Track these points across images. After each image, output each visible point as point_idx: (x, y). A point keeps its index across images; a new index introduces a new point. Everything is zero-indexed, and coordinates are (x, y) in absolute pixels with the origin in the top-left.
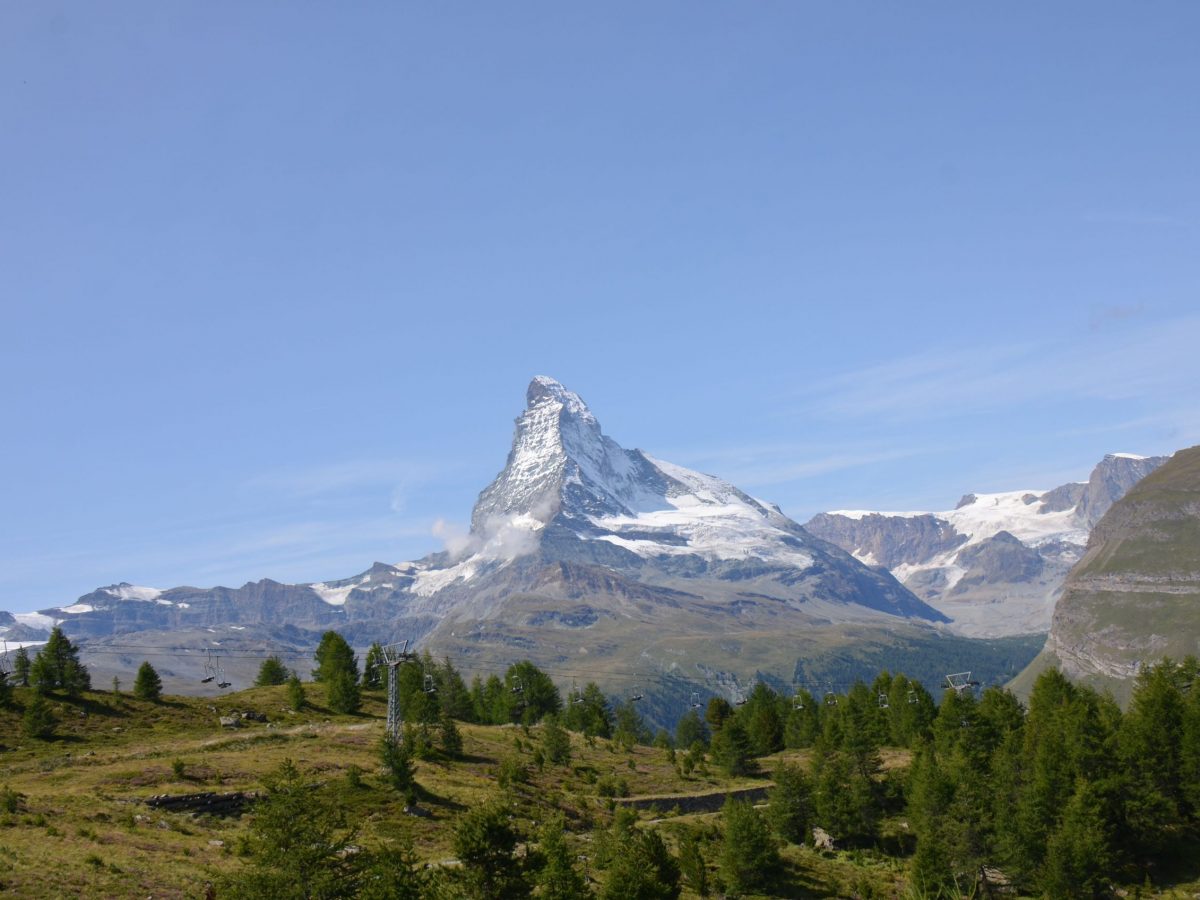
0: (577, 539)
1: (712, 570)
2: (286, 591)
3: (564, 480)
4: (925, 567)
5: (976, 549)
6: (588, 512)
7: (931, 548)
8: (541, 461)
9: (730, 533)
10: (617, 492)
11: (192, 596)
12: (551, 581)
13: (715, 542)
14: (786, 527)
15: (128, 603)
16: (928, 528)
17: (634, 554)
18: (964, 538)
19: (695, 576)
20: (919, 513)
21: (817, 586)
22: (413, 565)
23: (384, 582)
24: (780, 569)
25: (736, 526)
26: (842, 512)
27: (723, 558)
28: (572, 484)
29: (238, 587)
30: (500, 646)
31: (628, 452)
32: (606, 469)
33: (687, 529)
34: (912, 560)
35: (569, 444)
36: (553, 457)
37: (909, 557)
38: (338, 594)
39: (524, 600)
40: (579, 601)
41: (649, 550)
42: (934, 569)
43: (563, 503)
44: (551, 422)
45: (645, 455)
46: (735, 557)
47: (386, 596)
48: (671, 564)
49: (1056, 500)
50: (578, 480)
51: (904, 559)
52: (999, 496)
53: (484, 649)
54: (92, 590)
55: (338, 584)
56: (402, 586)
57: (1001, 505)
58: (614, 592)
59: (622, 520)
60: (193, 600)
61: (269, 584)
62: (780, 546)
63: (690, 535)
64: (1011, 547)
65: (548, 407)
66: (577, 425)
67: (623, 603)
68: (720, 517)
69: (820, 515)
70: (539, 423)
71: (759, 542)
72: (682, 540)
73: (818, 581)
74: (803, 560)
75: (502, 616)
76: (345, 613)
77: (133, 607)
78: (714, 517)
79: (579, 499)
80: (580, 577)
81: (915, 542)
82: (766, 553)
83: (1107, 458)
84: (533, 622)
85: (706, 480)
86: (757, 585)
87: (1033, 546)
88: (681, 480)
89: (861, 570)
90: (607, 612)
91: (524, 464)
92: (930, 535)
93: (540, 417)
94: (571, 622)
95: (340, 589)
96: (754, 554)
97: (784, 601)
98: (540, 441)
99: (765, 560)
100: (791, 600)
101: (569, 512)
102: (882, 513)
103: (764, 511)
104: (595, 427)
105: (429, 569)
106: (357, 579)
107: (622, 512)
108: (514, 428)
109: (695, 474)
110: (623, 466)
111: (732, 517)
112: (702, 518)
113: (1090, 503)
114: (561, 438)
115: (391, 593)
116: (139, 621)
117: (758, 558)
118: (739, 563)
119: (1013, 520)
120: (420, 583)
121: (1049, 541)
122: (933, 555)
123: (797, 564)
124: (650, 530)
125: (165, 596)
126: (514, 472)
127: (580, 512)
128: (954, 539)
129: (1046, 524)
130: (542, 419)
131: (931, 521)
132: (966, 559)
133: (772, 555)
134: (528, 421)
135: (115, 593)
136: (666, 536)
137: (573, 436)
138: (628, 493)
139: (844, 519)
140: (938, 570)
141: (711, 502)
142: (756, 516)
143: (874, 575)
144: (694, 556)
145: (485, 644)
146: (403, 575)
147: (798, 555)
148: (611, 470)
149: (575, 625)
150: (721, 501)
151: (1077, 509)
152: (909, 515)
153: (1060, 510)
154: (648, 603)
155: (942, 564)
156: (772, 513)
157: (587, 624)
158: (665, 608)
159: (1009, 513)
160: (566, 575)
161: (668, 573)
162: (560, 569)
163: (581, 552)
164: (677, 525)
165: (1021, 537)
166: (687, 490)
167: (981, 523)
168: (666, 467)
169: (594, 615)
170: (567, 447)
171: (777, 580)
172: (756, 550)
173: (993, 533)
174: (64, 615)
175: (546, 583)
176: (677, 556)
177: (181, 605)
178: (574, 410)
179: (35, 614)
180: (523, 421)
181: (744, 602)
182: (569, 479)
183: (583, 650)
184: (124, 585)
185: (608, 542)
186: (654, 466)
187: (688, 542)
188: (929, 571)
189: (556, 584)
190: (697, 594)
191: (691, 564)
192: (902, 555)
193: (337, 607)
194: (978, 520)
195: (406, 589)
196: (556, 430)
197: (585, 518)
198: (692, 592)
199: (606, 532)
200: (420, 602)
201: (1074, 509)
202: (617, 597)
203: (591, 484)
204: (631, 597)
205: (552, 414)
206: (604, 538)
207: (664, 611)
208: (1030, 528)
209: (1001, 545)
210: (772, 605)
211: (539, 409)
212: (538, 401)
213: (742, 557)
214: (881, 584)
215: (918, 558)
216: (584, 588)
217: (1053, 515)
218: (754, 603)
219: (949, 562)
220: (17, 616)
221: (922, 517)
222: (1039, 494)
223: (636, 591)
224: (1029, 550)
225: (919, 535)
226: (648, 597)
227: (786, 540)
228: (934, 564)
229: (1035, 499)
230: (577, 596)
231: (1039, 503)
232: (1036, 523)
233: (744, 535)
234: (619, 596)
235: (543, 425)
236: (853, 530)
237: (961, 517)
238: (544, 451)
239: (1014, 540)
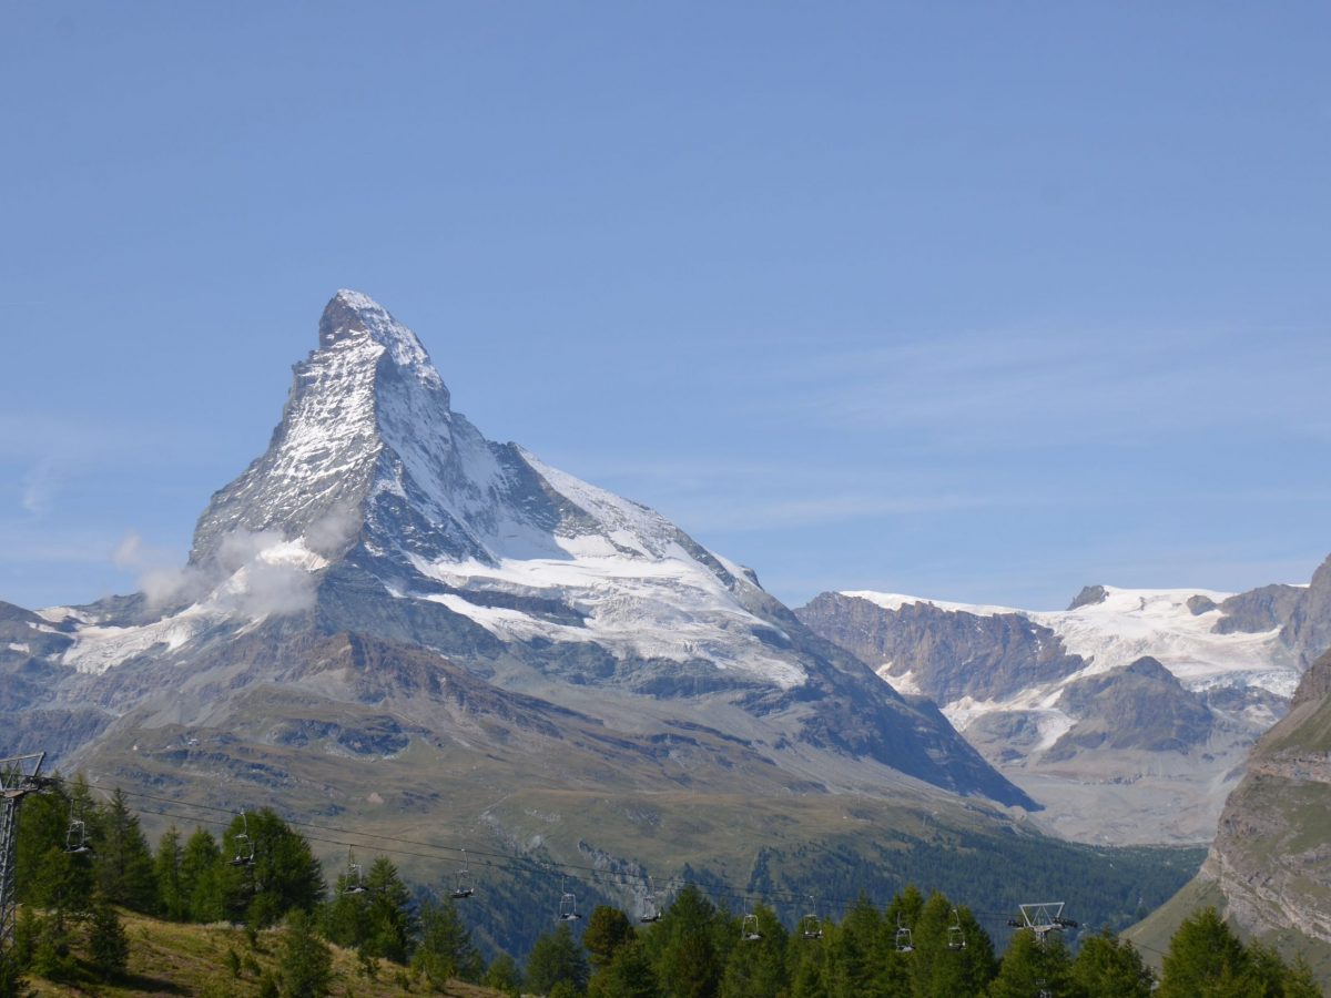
0: (386, 594)
1: (624, 674)
3: (374, 485)
4: (1004, 707)
5: (1097, 684)
6: (411, 548)
7: (1016, 673)
8: (334, 446)
9: (666, 612)
10: (468, 517)
12: (329, 667)
13: (634, 626)
14: (763, 611)
16: (1015, 638)
17: (487, 632)
18: (1077, 663)
19: (592, 682)
20: (1001, 610)
21: (807, 722)
22: (73, 613)
23: (13, 640)
24: (746, 685)
25: (676, 600)
26: (865, 594)
27: (647, 654)
28: (386, 494)
30: (221, 777)
31: (493, 446)
32: (453, 477)
33: (587, 596)
34: (982, 690)
35: (388, 421)
36: (358, 440)
37: (976, 686)
39: (275, 697)
40: (376, 708)
41: (516, 628)
42: (1018, 713)
43: (366, 527)
44: (360, 377)
45: (524, 455)
46: (667, 655)
47: (14, 667)
48: (551, 657)
49: (1246, 612)
50: (398, 489)
51: (966, 690)
52: (1148, 594)
53: (190, 780)
56: (49, 650)
57: (1149, 610)
58: (443, 697)
59: (471, 569)
62: (749, 643)
63: (592, 607)
64: (1158, 687)
65: (356, 350)
66: (407, 388)
67: (457, 719)
68: (648, 581)
69: (828, 595)
70: (338, 376)
71: (714, 633)
72: (577, 616)
73: (812, 712)
74: (787, 673)
75: (231, 722)
78: (638, 580)
79: (397, 522)
80: (383, 664)
81: (990, 661)
82: (725, 653)
84: (287, 738)
85: (632, 514)
86: (701, 709)
87: (1199, 689)
88: (586, 508)
89: (889, 701)
90: (426, 732)
91: (302, 449)
93: (341, 365)
94: (357, 745)
96: (702, 654)
97: (747, 743)
98: (337, 411)
99: (720, 665)
100: (760, 742)
101: (375, 545)
102: (936, 604)
103: (727, 578)
104: (440, 395)
105: (103, 624)
107: (473, 553)
108: (291, 382)
109: (612, 499)
110: (484, 471)
111: (670, 583)
112: (615, 579)
113: (1308, 623)
114: (376, 408)
115: (27, 660)
117: (708, 662)
118: (673, 666)
119: (1167, 640)
120: (83, 649)
121: (1228, 683)
122: (1020, 686)
123: (776, 679)
124: (520, 592)
126: (282, 462)
127: (396, 546)
128: (1059, 663)
129: (1226, 652)
130: (344, 371)
131: (1022, 625)
132: (1076, 700)
133: (733, 658)
134: (318, 371)
136: (548, 605)
137: (397, 407)
138: (487, 520)
139: (870, 606)
140: (1024, 714)
141: (635, 553)
142: (712, 586)
143: (912, 711)
144: (593, 647)
145: (192, 771)
146: (51, 630)
147: (782, 664)
148: (461, 476)
149: (366, 750)
150: (653, 552)
151: (1283, 632)
152: (984, 611)
153: (1252, 630)
154: (504, 723)
155: (1033, 705)
156: (742, 583)
157: (389, 751)
158: (533, 734)
159: (1161, 626)
160: (358, 658)
161: (545, 673)
162: (349, 647)
163: (390, 618)
164: (569, 588)
165: (1180, 672)
166: (593, 526)
167: (1111, 638)
168: (561, 481)
169: (401, 736)
170: (384, 426)
171: (739, 703)
172: (706, 646)
173: (1130, 659)
175: (319, 670)
176: (563, 644)
178: (404, 360)
180: (307, 370)
181: (675, 738)
182: (382, 484)
183: (374, 798)
185: (441, 607)
186: (538, 477)
187: (587, 621)
188: (1009, 715)
189: (339, 674)
190: (594, 716)
191: (587, 660)
192: (965, 681)
194: (1106, 633)
195: (54, 657)
196: (367, 392)
197: (404, 558)
198: (584, 712)
199: (440, 588)
200: (79, 684)
201: (1277, 631)
202: (448, 708)
203: (421, 498)
204: (474, 710)
205: (362, 363)
206: (434, 598)
207: (529, 742)
208: (1196, 657)
209: (1142, 681)
210: (724, 748)
211: (341, 350)
212: (340, 337)
213: (680, 657)
214: (921, 729)
215: (993, 689)
216: (389, 685)
217: (1239, 638)
218: (693, 742)
219: (1047, 703)
221: (1007, 617)
222: (1218, 597)
223: (482, 700)
224: (1189, 695)
225: (997, 647)
226: (505, 713)
227: (765, 636)
228: (1018, 704)
229: (1210, 606)
230: (375, 698)
231: (1217, 614)
232: (1208, 649)
233: (688, 618)
234: (452, 705)
235: (345, 380)
236: (883, 627)
237: (1077, 624)
238: (342, 429)
239: (1168, 675)
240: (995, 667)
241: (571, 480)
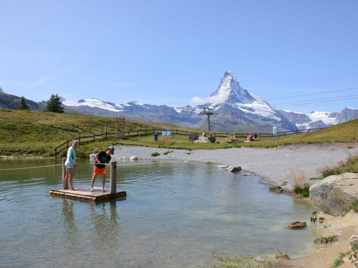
1: (260, 118)
2: (169, 108)
3: (230, 94)
4: (301, 125)
5: (314, 123)
6: (235, 101)
7: (303, 121)
8: (226, 89)
9: (264, 111)
10: (241, 98)
11: (150, 106)
12: (228, 115)
13: (261, 112)
14: (276, 111)
15: (136, 105)
16: (303, 117)
17: (244, 112)
18: (311, 120)
19: (256, 119)
20: (302, 113)
21: (282, 125)
22: (195, 107)
23: (189, 109)
24: (274, 120)
26: (285, 110)
27: (262, 116)
29: (159, 106)
30: (219, 126)
31: (244, 90)
32: (239, 93)
33: (255, 108)
34: (299, 123)
35: (232, 86)
36: (229, 88)
37: (298, 122)
38: (179, 110)
39: (223, 118)
40: (234, 120)
41: (247, 112)
43: (230, 99)
44: (229, 81)
45: (248, 91)
47: (189, 112)
48: (251, 115)
49: (332, 115)
50: (233, 94)
51: (297, 123)
52: (320, 112)
53: (216, 126)
54: (130, 102)
55: (179, 108)
57: (320, 114)
59: (242, 104)
60: (149, 107)
61: (165, 106)
62: (274, 115)
63: (256, 110)
64: (321, 124)
66: (234, 82)
67: (243, 121)
68: (262, 107)
70: (226, 81)
71: (270, 114)
72: (254, 111)
73: (282, 124)
74: (279, 119)
75: (218, 120)
76: (180, 115)
77: (138, 107)
79: (233, 98)
80: (235, 115)
81: (300, 119)
82: (272, 116)
83: (346, 108)
84: (224, 122)
85: (260, 99)
87: (326, 124)
88: (255, 98)
89: (290, 123)
90: (240, 123)
91: (222, 89)
92: (304, 118)
95: (180, 109)
96: (269, 116)
98: (226, 85)
99: (271, 118)
102: (294, 112)
103: (271, 107)
104: (238, 83)
105: (199, 108)
106: (183, 108)
107: (242, 102)
108: (220, 81)
109: (258, 97)
110: (243, 93)
111: (265, 108)
112: (258, 107)
113: (340, 117)
114: (231, 85)
116: (139, 110)
118: (266, 117)
119: (322, 118)
120: (196, 111)
121: (330, 124)
122: (304, 123)
124: (247, 108)
125: (144, 105)
127: (233, 101)
128: (308, 120)
130: (227, 80)
131: (304, 115)
132: (311, 125)
134: (224, 80)
135: (134, 103)
136: (250, 109)
137: (233, 85)
138: (243, 99)
139: (285, 112)
140: (304, 126)
141: (260, 104)
142: (270, 108)
143: (293, 125)
144: (256, 115)
145: (216, 125)
146: (193, 108)
147: (278, 118)
148: (240, 93)
149: (233, 125)
150: (263, 104)
151: (337, 118)
152: (300, 113)
153: (333, 118)
156: (273, 108)
157: (236, 125)
158: (252, 124)
159: (322, 116)
160: (232, 114)
161: (250, 117)
162: (231, 113)
164: (253, 107)
165: (324, 122)
166: (256, 100)
168: (252, 95)
169: (238, 123)
171: (273, 122)
172: (269, 115)
173: (318, 120)
174: (124, 106)
176: (253, 114)
177: (147, 108)
178: (234, 79)
179: (119, 105)
181: (267, 126)
183: (236, 130)
184: (136, 102)
185: (239, 109)
186: (249, 94)
188: (302, 126)
189: (230, 116)
190: (257, 123)
191: (255, 116)
193: (179, 113)
194: (315, 117)
195: (193, 112)
196: (230, 83)
199: (238, 107)
200: (196, 115)
201: (336, 118)
203: (236, 96)
204: (245, 121)
205: (229, 79)
206: (237, 108)
207: (252, 125)
208: (326, 120)
209: (320, 123)
211: (227, 78)
212: (227, 76)
213: (266, 116)
215: (301, 123)
216: (236, 117)
217: (331, 118)
218: (269, 126)
219: (307, 125)
220: (116, 105)
222: (329, 113)
224: (325, 125)
225: (301, 118)
226: (249, 122)
227: (276, 114)
228: (303, 125)
229: (328, 114)
230: (234, 119)
231: (329, 115)
232: (328, 120)
233: (267, 112)
234: (243, 120)
235: (227, 81)
236: (287, 114)
237: (311, 116)
238: (227, 87)
239: (323, 123)
240: (301, 120)
241: (253, 95)
